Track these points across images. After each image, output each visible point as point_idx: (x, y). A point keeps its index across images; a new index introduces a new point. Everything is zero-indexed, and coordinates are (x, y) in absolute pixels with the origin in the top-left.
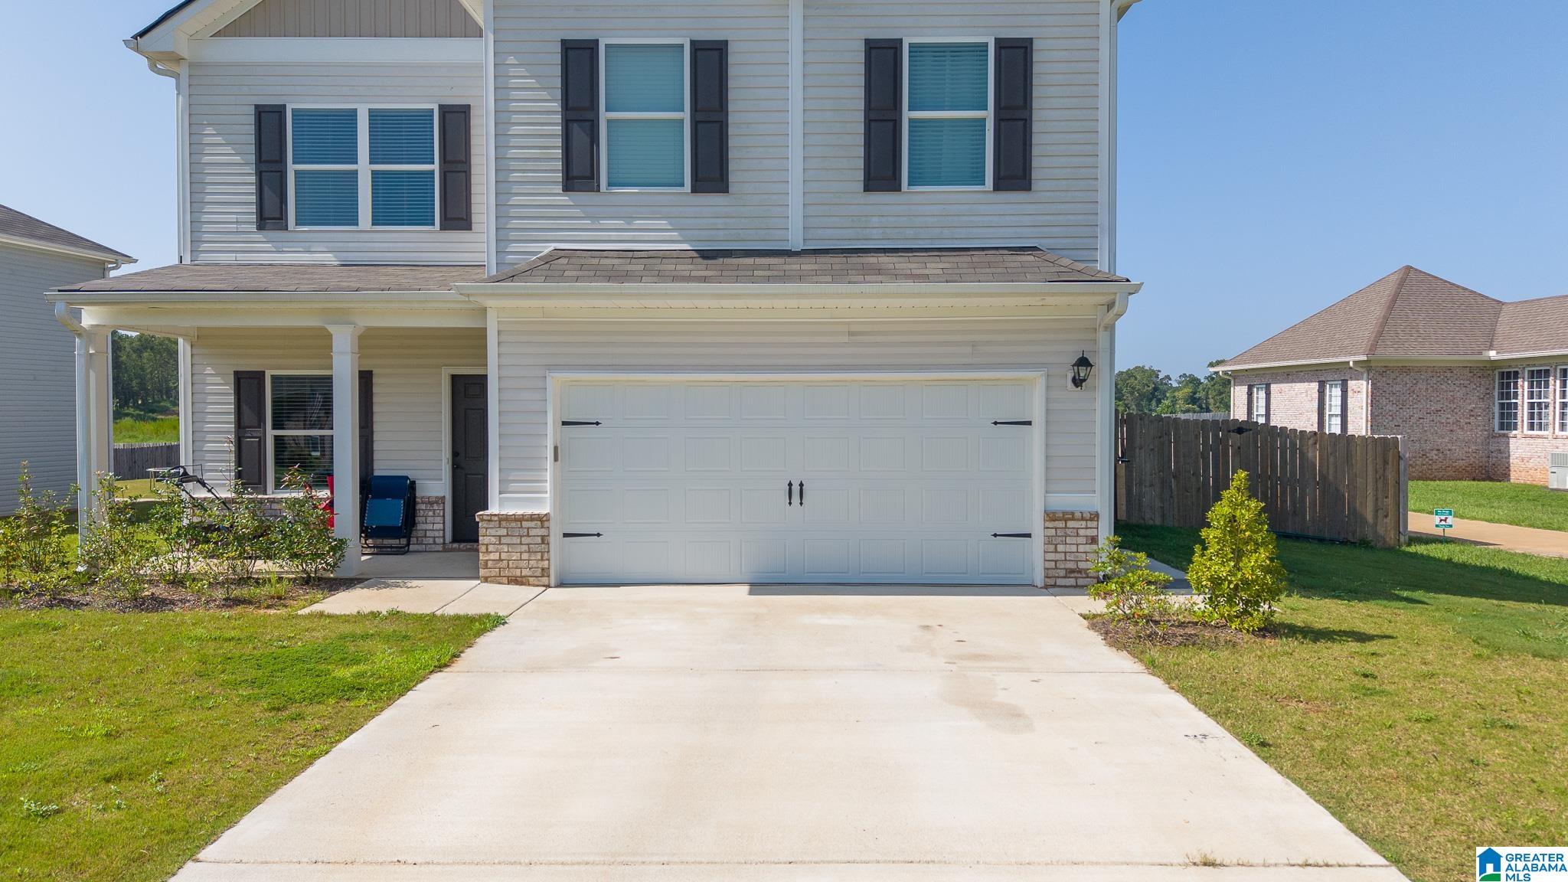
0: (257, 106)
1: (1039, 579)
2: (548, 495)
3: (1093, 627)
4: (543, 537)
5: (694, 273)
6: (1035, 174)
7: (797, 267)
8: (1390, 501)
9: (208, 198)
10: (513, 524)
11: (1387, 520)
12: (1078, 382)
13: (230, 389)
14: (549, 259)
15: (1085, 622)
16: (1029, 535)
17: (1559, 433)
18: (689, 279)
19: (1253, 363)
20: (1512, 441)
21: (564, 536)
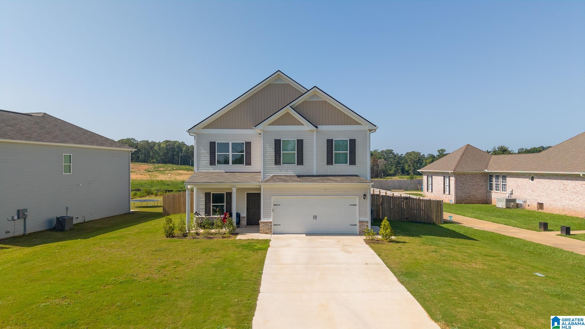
0: (210, 142)
1: (358, 233)
2: (272, 218)
4: (271, 226)
5: (298, 180)
6: (356, 162)
7: (315, 179)
8: (439, 214)
9: (200, 159)
10: (266, 223)
11: (439, 219)
12: (364, 198)
13: (204, 196)
14: (273, 177)
15: (364, 240)
16: (356, 225)
17: (502, 192)
18: (297, 181)
19: (428, 170)
20: (492, 193)
21: (274, 225)
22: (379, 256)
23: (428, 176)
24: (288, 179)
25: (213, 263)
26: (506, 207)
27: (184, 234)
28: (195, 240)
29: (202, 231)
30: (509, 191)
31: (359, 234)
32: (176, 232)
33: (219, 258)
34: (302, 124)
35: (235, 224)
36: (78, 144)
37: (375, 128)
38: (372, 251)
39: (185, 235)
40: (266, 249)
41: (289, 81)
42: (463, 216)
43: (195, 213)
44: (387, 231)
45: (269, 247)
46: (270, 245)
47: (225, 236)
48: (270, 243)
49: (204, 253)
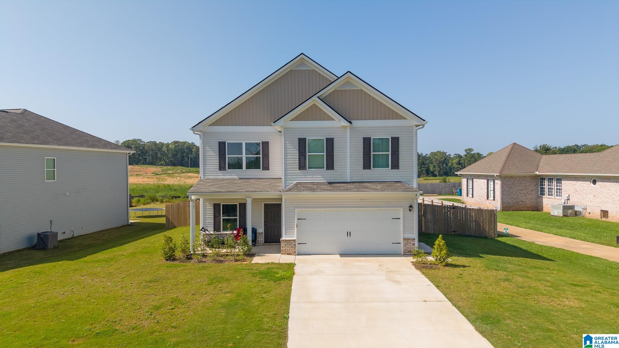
0: (219, 142)
1: (402, 253)
2: (295, 235)
3: (413, 265)
4: (295, 244)
6: (400, 166)
7: (349, 186)
8: (492, 226)
9: (207, 163)
10: (288, 242)
11: (492, 231)
12: (410, 210)
13: (212, 208)
14: (296, 185)
15: (411, 263)
16: (400, 243)
17: (556, 197)
18: (327, 190)
19: (468, 172)
20: (544, 199)
21: (298, 244)
22: (438, 288)
23: (467, 179)
24: (315, 187)
25: (223, 300)
26: (564, 215)
27: (187, 256)
28: (201, 265)
29: (209, 251)
30: (564, 196)
31: (404, 255)
32: (178, 254)
33: (230, 292)
34: (332, 119)
35: (250, 243)
36: (63, 145)
37: (424, 123)
38: (427, 279)
39: (189, 258)
40: (290, 278)
41: (315, 66)
42: (516, 226)
43: (201, 229)
44: (442, 252)
45: (294, 274)
46: (295, 271)
47: (239, 259)
48: (296, 268)
49: (211, 285)
